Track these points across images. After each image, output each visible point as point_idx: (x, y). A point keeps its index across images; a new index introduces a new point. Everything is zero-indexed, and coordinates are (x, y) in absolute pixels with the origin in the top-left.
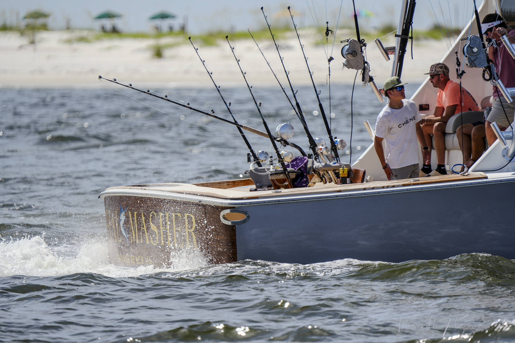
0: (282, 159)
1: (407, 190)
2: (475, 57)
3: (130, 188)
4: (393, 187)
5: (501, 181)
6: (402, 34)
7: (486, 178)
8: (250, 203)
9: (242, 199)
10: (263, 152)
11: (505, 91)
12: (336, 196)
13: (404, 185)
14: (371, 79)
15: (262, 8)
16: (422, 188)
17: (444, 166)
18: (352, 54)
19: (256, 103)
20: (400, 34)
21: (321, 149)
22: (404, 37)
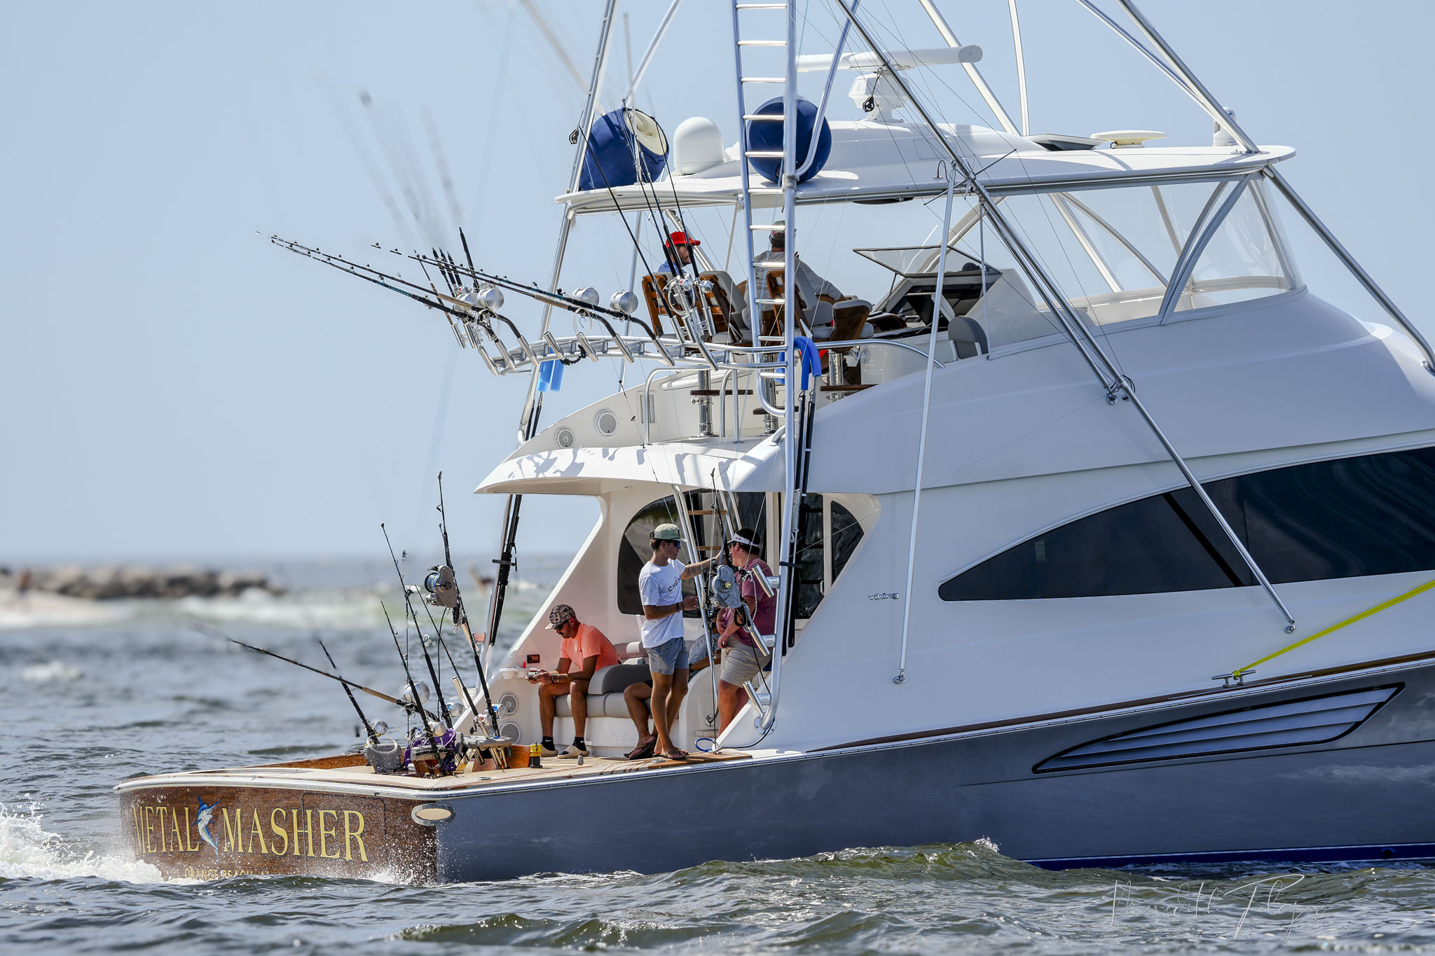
0: (431, 732)
1: (657, 774)
2: (726, 595)
3: (205, 776)
4: (637, 770)
5: (770, 761)
6: (502, 559)
7: (750, 757)
8: (458, 795)
9: (446, 789)
10: (379, 723)
11: (761, 640)
12: (568, 784)
13: (650, 768)
14: (465, 621)
15: (383, 525)
16: (674, 772)
17: (583, 739)
18: (445, 586)
19: (402, 656)
20: (500, 559)
21: (483, 718)
22: (504, 562)
